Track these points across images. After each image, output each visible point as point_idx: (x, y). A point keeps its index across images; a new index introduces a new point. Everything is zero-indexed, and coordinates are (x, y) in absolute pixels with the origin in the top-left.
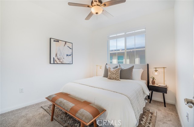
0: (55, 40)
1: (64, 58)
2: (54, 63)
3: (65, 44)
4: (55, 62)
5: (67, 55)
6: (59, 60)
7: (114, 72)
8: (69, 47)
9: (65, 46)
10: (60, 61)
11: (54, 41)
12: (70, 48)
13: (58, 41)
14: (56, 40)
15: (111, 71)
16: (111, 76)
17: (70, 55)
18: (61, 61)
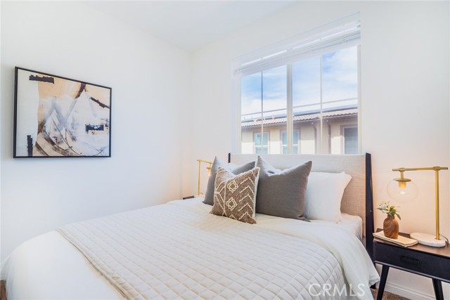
0: (35, 75)
1: (74, 139)
2: (30, 156)
3: (81, 91)
4: (36, 152)
5: (89, 128)
6: (53, 143)
7: (233, 186)
8: (97, 101)
9: (78, 96)
10: (56, 149)
11: (32, 78)
12: (103, 106)
13: (49, 79)
14: (41, 76)
15: (223, 185)
16: (222, 204)
17: (101, 128)
18: (64, 146)
